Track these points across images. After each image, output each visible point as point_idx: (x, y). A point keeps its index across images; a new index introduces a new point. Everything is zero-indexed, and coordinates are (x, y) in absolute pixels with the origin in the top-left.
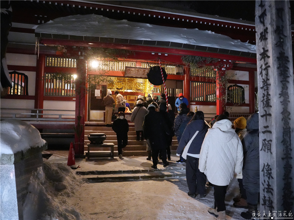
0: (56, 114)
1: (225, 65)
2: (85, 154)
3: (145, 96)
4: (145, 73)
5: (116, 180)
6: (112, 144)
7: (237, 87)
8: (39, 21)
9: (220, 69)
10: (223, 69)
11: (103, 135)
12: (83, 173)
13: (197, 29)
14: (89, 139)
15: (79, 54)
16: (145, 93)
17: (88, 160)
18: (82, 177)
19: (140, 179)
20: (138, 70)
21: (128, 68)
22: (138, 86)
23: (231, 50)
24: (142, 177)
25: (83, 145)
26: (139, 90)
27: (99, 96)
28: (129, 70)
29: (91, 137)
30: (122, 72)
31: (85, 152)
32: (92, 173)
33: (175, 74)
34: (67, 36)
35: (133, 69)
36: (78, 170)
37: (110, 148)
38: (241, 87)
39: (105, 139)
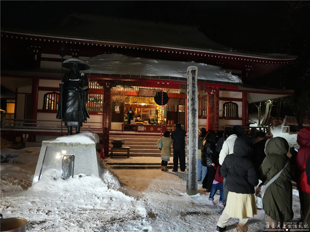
0: (87, 125)
1: (213, 90)
2: (109, 154)
3: (157, 109)
4: (154, 93)
5: (131, 168)
6: (129, 147)
7: (231, 104)
8: (73, 54)
9: (209, 94)
10: (211, 93)
11: (122, 141)
12: (111, 164)
13: (193, 62)
14: (112, 143)
15: (106, 84)
16: (156, 106)
17: (112, 158)
18: (110, 166)
19: (146, 168)
20: (149, 91)
21: (141, 89)
22: (151, 100)
23: (215, 81)
24: (147, 167)
25: (108, 148)
26: (151, 103)
27: (118, 111)
28: (142, 90)
29: (114, 142)
30: (136, 92)
31: (109, 153)
32: (116, 164)
33: (179, 93)
34: (100, 74)
35: (145, 90)
36: (107, 162)
37: (127, 150)
38: (235, 104)
39: (123, 144)
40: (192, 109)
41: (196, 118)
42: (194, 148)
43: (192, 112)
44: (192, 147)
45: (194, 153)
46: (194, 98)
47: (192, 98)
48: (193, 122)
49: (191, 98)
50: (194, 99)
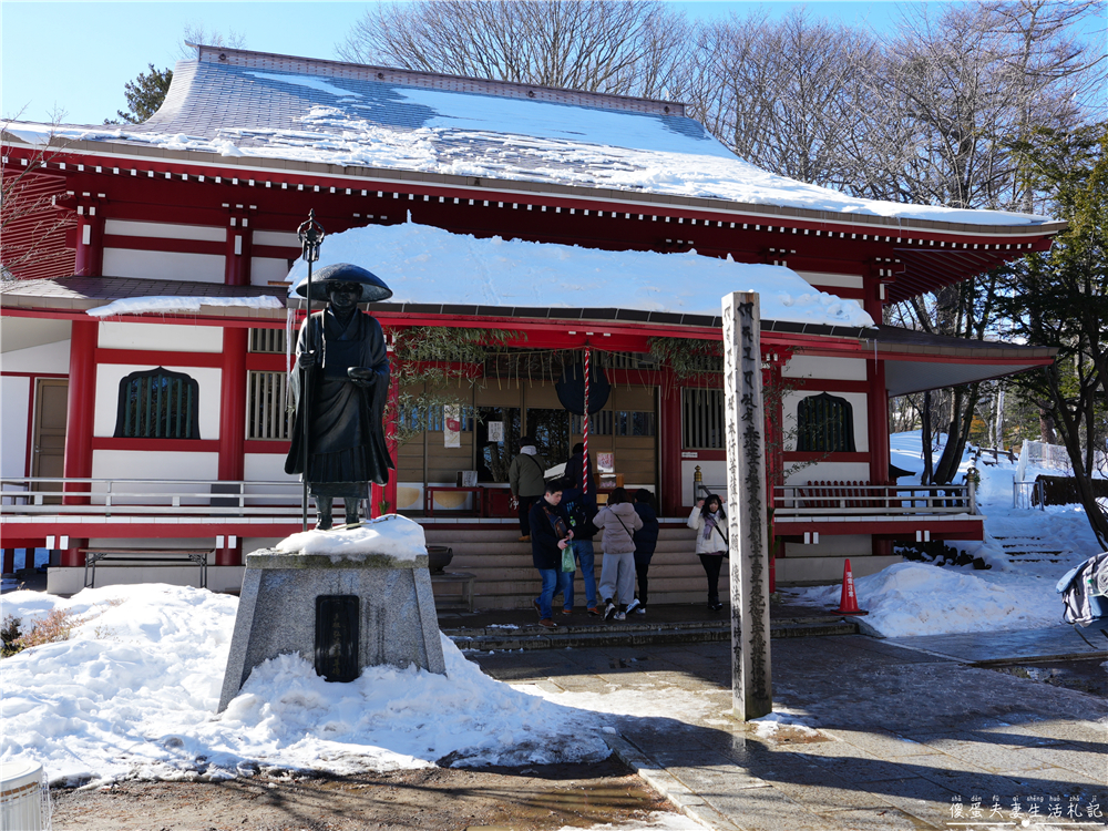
1: (768, 355)
8: (233, 222)
11: (445, 548)
38: (842, 401)
39: (448, 560)
40: (746, 431)
41: (757, 460)
42: (757, 561)
43: (747, 442)
44: (750, 557)
45: (757, 577)
46: (752, 395)
47: (745, 396)
48: (750, 475)
49: (742, 397)
50: (751, 399)
